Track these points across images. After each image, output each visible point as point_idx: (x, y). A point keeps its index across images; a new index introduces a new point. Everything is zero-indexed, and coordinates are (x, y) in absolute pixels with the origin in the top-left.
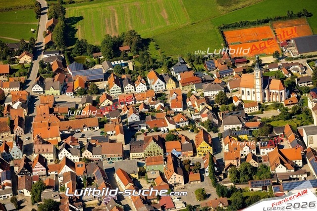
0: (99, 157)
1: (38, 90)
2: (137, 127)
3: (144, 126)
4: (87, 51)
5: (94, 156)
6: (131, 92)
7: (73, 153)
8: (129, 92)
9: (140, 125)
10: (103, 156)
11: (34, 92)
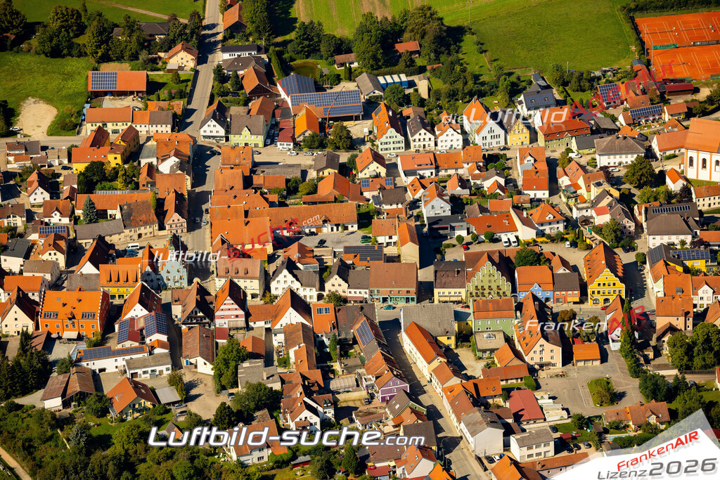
0: (364, 294)
1: (214, 134)
2: (446, 228)
3: (461, 228)
4: (322, 49)
5: (353, 291)
6: (427, 148)
7: (303, 282)
8: (421, 149)
9: (453, 224)
10: (371, 291)
11: (204, 137)
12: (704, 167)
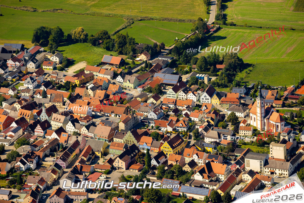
0: (92, 135)
5: (89, 133)
8: (182, 99)
11: (118, 82)
12: (255, 121)
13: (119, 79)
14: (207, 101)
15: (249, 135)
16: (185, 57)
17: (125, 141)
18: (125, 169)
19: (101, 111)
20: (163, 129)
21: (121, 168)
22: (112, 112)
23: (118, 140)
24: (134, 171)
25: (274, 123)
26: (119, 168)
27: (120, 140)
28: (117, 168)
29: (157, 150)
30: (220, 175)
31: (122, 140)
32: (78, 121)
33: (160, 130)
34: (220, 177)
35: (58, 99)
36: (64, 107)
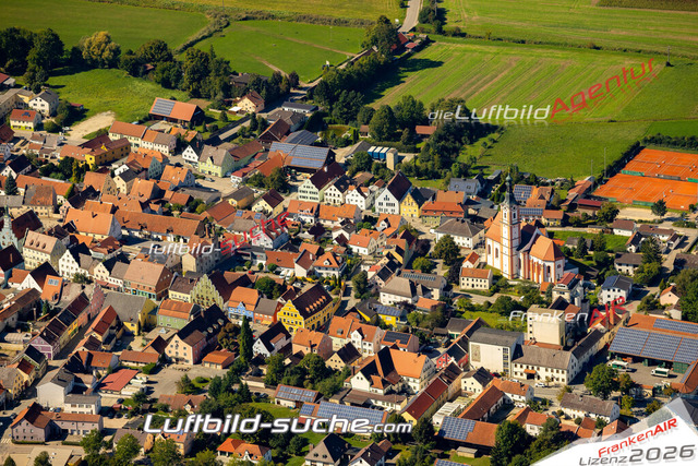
0: (119, 283)
1: (191, 159)
2: (249, 255)
3: (262, 258)
5: (112, 279)
7: (83, 265)
8: (332, 203)
9: (255, 253)
10: (125, 282)
12: (497, 256)
13: (189, 154)
14: (390, 208)
15: (483, 288)
16: (345, 107)
17: (195, 297)
18: (191, 362)
19: (142, 228)
20: (284, 271)
21: (183, 360)
22: (168, 231)
23: (178, 294)
24: (213, 367)
25: (541, 262)
26: (177, 360)
27: (182, 295)
28: (174, 360)
29: (268, 319)
30: (411, 379)
31: (189, 296)
32: (88, 249)
33: (278, 273)
34: (410, 384)
35: (42, 199)
36: (56, 216)
